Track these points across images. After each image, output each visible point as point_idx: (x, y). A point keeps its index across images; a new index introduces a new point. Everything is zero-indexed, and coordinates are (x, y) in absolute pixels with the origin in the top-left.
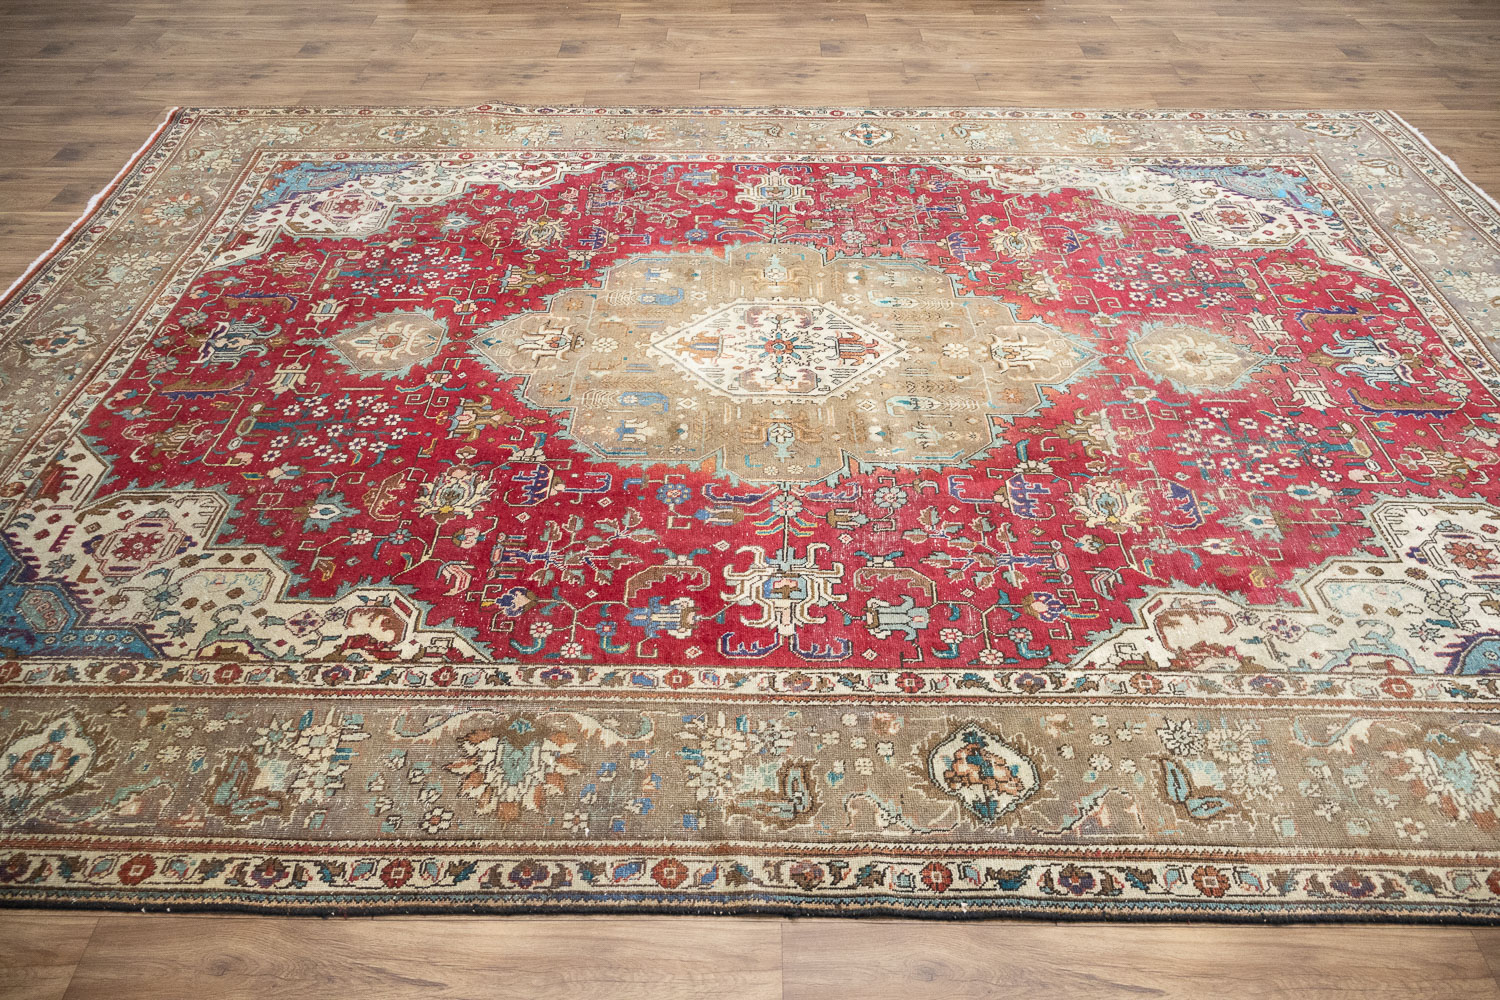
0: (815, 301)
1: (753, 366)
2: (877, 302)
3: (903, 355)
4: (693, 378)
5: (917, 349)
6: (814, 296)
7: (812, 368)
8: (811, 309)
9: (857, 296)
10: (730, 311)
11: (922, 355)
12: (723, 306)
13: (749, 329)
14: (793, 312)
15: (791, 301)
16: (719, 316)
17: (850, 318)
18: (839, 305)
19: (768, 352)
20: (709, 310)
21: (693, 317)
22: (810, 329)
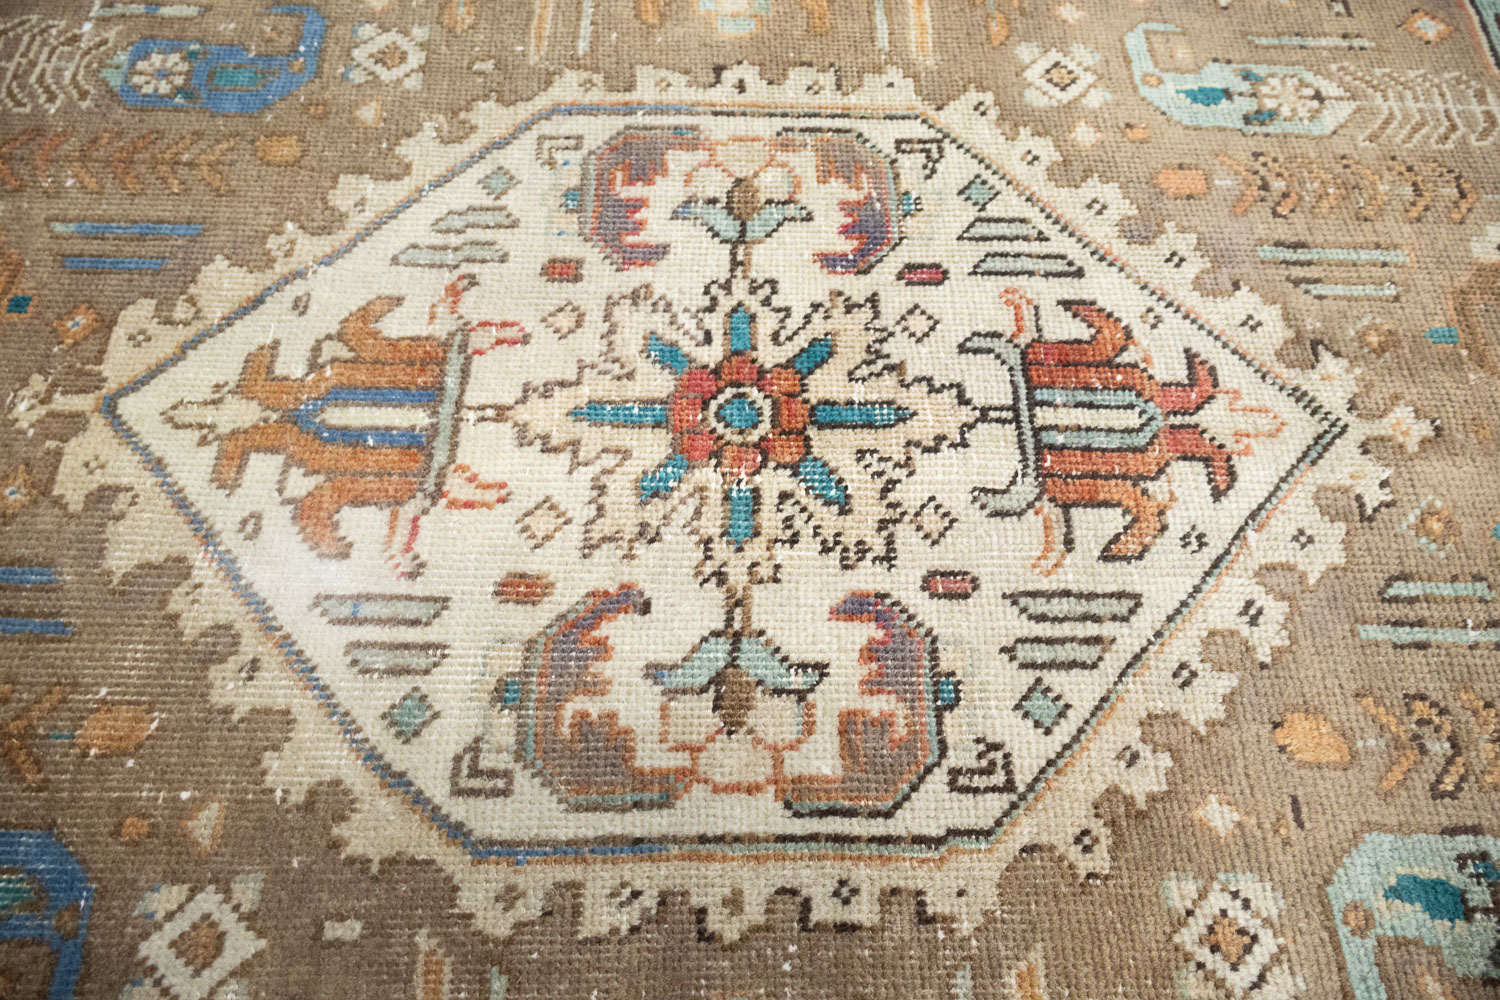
0: (904, 95)
1: (603, 573)
2: (1168, 94)
3: (1345, 466)
4: (276, 688)
5: (1406, 425)
6: (898, 56)
7: (904, 585)
8: (883, 136)
9: (1081, 57)
10: (519, 157)
11: (1434, 468)
12: (491, 119)
13: (602, 278)
14: (805, 162)
15: (794, 89)
16: (466, 191)
17: (1068, 202)
18: (1013, 117)
19: (684, 455)
20: (424, 152)
21: (346, 193)
22: (883, 276)
